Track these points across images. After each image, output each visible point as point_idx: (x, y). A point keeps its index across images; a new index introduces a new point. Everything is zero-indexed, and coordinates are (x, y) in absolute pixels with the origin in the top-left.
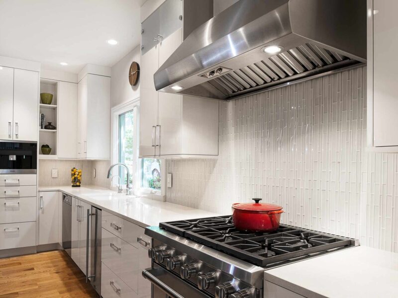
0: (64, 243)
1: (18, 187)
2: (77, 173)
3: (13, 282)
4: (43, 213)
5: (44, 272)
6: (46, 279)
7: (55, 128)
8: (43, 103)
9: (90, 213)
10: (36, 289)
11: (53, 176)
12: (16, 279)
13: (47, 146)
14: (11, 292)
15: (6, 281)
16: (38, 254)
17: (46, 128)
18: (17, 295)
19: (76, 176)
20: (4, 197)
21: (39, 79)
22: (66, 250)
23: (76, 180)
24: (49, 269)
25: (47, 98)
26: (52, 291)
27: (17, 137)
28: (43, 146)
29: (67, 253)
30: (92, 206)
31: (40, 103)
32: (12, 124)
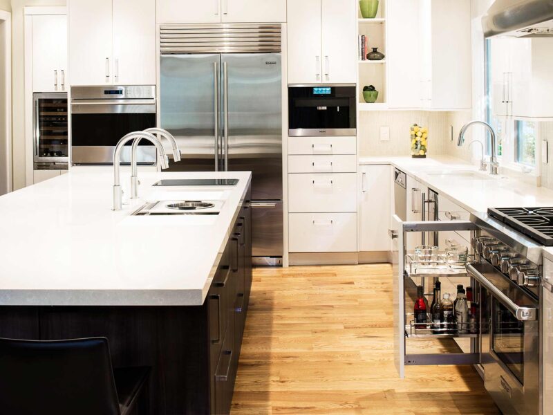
1: (331, 157)
2: (419, 134)
3: (326, 294)
4: (366, 199)
5: (367, 288)
6: (370, 297)
7: (383, 57)
8: (364, 17)
9: (426, 199)
10: (356, 305)
11: (381, 139)
12: (330, 292)
13: (372, 88)
14: (324, 304)
15: (317, 292)
16: (361, 266)
17: (369, 58)
18: (331, 308)
19: (418, 139)
20: (312, 171)
23: (419, 146)
24: (375, 285)
25: (370, 8)
26: (377, 310)
27: (328, 79)
28: (366, 89)
30: (429, 189)
31: (359, 17)
32: (320, 59)
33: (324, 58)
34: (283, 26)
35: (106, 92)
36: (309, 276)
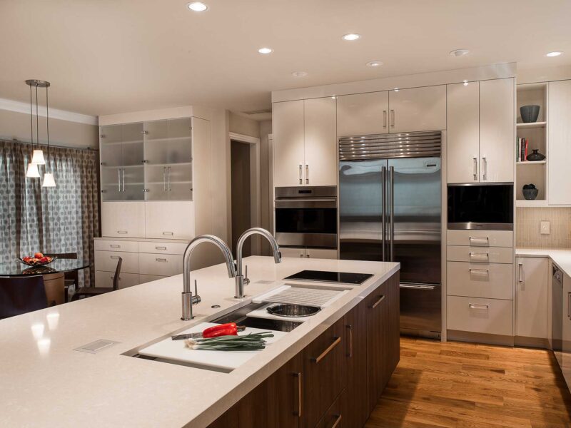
0: (554, 341)
1: (486, 249)
3: (472, 384)
4: (523, 289)
5: (517, 381)
6: (518, 395)
7: (543, 158)
8: (523, 122)
10: (499, 407)
11: (542, 232)
12: (477, 381)
13: (532, 187)
14: (466, 399)
15: (464, 379)
16: (516, 350)
17: (529, 159)
18: (472, 407)
20: (469, 261)
21: (516, 86)
22: (555, 353)
24: (527, 379)
25: (531, 113)
26: (522, 420)
27: (485, 178)
28: (526, 187)
29: (556, 359)
31: (518, 122)
32: (478, 161)
33: (482, 161)
34: (444, 133)
35: (300, 192)
36: (461, 356)
